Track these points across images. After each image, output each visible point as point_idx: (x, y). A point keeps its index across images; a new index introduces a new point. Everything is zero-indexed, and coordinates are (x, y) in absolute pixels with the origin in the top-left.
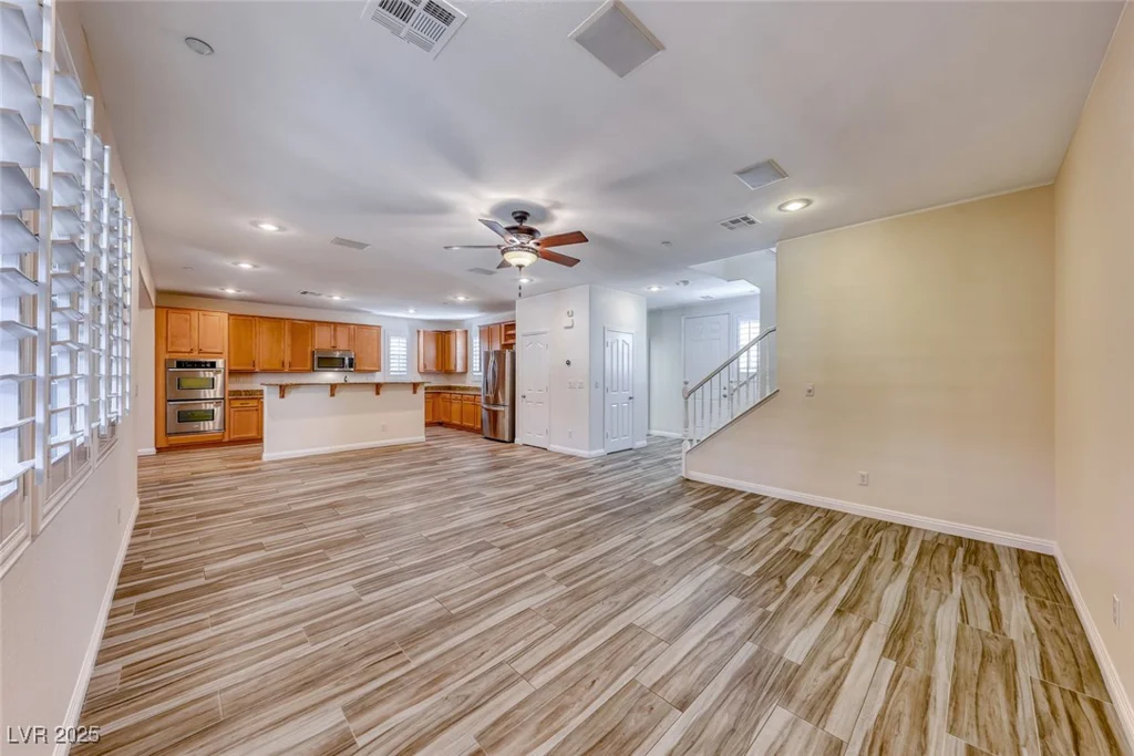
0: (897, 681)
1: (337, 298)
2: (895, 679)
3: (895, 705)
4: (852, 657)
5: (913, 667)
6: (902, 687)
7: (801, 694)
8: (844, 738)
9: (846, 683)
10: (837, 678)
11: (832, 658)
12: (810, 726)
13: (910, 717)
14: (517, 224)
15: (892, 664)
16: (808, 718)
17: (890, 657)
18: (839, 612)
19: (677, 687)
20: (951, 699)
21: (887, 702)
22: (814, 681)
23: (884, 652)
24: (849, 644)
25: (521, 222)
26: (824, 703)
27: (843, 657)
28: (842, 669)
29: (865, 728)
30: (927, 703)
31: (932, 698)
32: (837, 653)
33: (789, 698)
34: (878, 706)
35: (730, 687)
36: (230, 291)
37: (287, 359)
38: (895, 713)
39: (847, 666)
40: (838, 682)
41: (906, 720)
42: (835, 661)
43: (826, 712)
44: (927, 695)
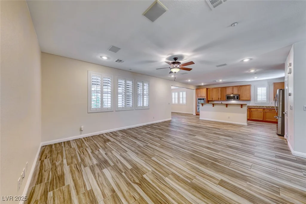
0: (84, 185)
1: (221, 81)
2: (85, 186)
3: (81, 180)
4: (97, 181)
5: (83, 193)
6: (82, 185)
7: (96, 167)
8: (85, 168)
9: (92, 175)
10: (95, 174)
11: (99, 177)
12: (91, 165)
13: (77, 180)
14: (174, 61)
15: (88, 189)
16: (92, 166)
17: (90, 190)
18: (114, 191)
19: (110, 154)
20: (70, 193)
21: (83, 179)
22: (97, 170)
23: (92, 190)
24: (101, 184)
25: (175, 60)
26: (92, 169)
27: (98, 179)
28: (95, 176)
29: (83, 171)
30: (75, 186)
31: (75, 189)
32: (100, 178)
33: (97, 165)
34: (84, 177)
35: (105, 159)
36: (203, 84)
37: (220, 97)
38: (80, 179)
39: (96, 178)
40: (94, 174)
41: (78, 179)
42: (98, 177)
43: (91, 168)
44: (76, 189)
